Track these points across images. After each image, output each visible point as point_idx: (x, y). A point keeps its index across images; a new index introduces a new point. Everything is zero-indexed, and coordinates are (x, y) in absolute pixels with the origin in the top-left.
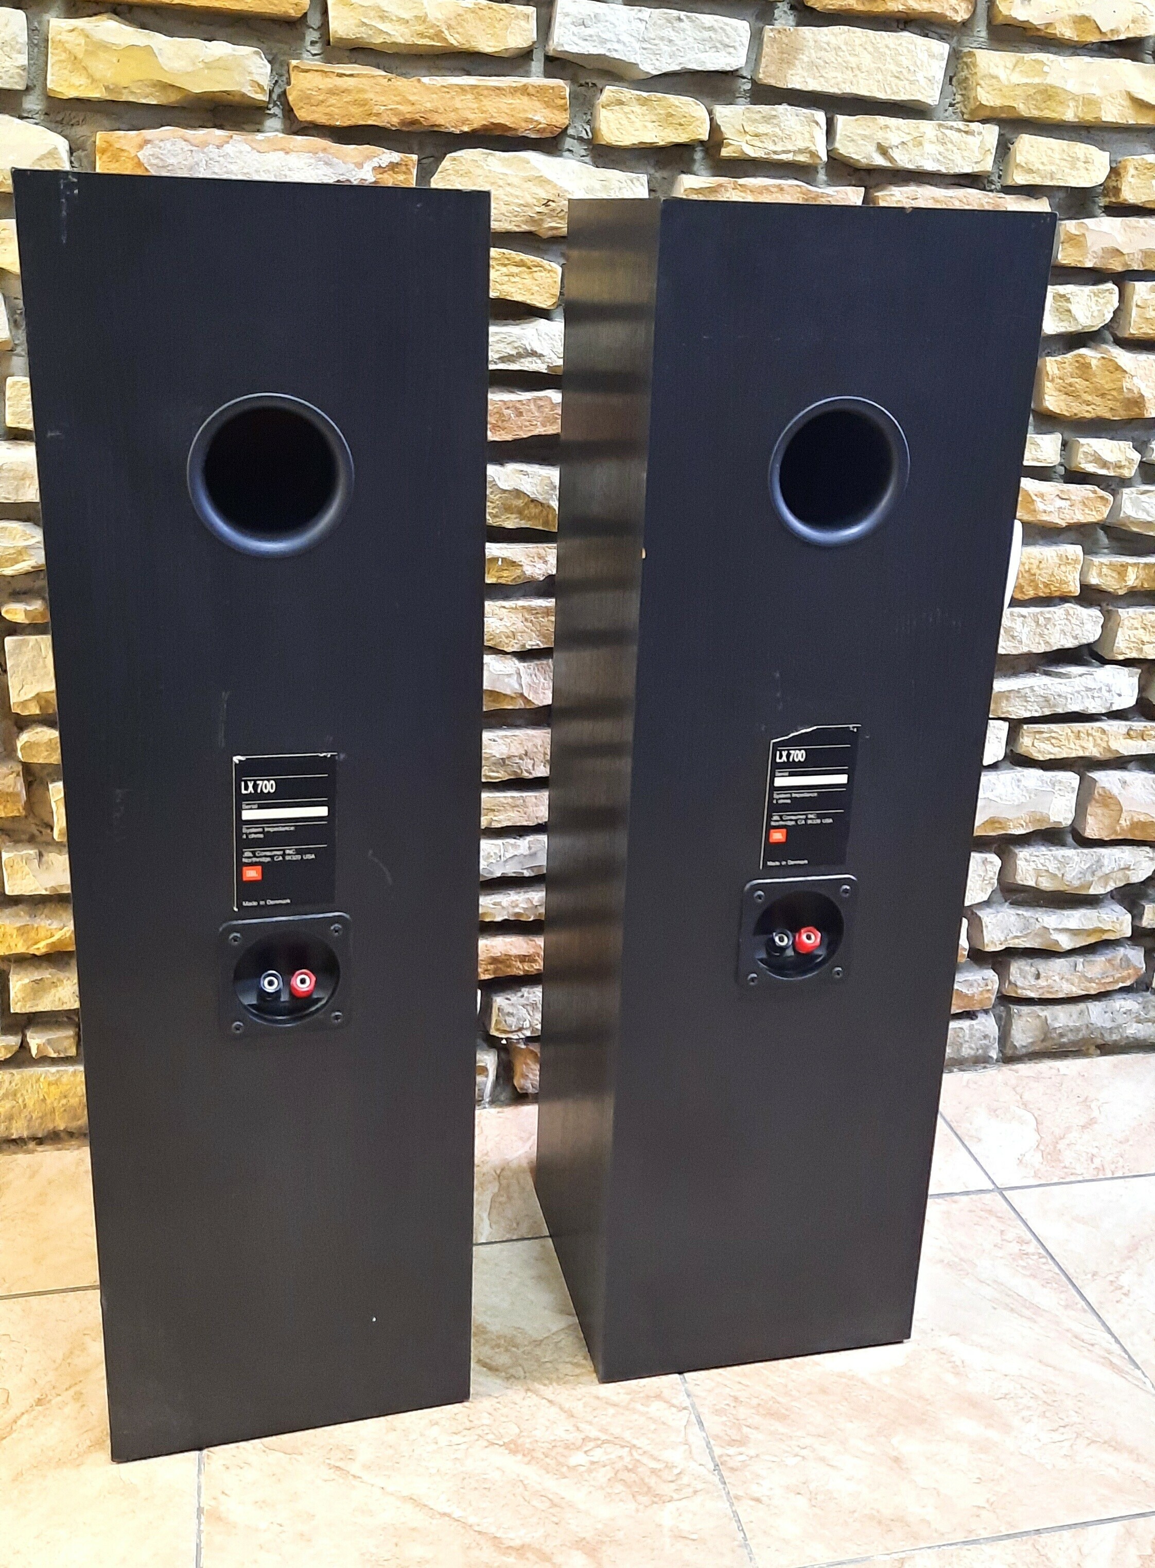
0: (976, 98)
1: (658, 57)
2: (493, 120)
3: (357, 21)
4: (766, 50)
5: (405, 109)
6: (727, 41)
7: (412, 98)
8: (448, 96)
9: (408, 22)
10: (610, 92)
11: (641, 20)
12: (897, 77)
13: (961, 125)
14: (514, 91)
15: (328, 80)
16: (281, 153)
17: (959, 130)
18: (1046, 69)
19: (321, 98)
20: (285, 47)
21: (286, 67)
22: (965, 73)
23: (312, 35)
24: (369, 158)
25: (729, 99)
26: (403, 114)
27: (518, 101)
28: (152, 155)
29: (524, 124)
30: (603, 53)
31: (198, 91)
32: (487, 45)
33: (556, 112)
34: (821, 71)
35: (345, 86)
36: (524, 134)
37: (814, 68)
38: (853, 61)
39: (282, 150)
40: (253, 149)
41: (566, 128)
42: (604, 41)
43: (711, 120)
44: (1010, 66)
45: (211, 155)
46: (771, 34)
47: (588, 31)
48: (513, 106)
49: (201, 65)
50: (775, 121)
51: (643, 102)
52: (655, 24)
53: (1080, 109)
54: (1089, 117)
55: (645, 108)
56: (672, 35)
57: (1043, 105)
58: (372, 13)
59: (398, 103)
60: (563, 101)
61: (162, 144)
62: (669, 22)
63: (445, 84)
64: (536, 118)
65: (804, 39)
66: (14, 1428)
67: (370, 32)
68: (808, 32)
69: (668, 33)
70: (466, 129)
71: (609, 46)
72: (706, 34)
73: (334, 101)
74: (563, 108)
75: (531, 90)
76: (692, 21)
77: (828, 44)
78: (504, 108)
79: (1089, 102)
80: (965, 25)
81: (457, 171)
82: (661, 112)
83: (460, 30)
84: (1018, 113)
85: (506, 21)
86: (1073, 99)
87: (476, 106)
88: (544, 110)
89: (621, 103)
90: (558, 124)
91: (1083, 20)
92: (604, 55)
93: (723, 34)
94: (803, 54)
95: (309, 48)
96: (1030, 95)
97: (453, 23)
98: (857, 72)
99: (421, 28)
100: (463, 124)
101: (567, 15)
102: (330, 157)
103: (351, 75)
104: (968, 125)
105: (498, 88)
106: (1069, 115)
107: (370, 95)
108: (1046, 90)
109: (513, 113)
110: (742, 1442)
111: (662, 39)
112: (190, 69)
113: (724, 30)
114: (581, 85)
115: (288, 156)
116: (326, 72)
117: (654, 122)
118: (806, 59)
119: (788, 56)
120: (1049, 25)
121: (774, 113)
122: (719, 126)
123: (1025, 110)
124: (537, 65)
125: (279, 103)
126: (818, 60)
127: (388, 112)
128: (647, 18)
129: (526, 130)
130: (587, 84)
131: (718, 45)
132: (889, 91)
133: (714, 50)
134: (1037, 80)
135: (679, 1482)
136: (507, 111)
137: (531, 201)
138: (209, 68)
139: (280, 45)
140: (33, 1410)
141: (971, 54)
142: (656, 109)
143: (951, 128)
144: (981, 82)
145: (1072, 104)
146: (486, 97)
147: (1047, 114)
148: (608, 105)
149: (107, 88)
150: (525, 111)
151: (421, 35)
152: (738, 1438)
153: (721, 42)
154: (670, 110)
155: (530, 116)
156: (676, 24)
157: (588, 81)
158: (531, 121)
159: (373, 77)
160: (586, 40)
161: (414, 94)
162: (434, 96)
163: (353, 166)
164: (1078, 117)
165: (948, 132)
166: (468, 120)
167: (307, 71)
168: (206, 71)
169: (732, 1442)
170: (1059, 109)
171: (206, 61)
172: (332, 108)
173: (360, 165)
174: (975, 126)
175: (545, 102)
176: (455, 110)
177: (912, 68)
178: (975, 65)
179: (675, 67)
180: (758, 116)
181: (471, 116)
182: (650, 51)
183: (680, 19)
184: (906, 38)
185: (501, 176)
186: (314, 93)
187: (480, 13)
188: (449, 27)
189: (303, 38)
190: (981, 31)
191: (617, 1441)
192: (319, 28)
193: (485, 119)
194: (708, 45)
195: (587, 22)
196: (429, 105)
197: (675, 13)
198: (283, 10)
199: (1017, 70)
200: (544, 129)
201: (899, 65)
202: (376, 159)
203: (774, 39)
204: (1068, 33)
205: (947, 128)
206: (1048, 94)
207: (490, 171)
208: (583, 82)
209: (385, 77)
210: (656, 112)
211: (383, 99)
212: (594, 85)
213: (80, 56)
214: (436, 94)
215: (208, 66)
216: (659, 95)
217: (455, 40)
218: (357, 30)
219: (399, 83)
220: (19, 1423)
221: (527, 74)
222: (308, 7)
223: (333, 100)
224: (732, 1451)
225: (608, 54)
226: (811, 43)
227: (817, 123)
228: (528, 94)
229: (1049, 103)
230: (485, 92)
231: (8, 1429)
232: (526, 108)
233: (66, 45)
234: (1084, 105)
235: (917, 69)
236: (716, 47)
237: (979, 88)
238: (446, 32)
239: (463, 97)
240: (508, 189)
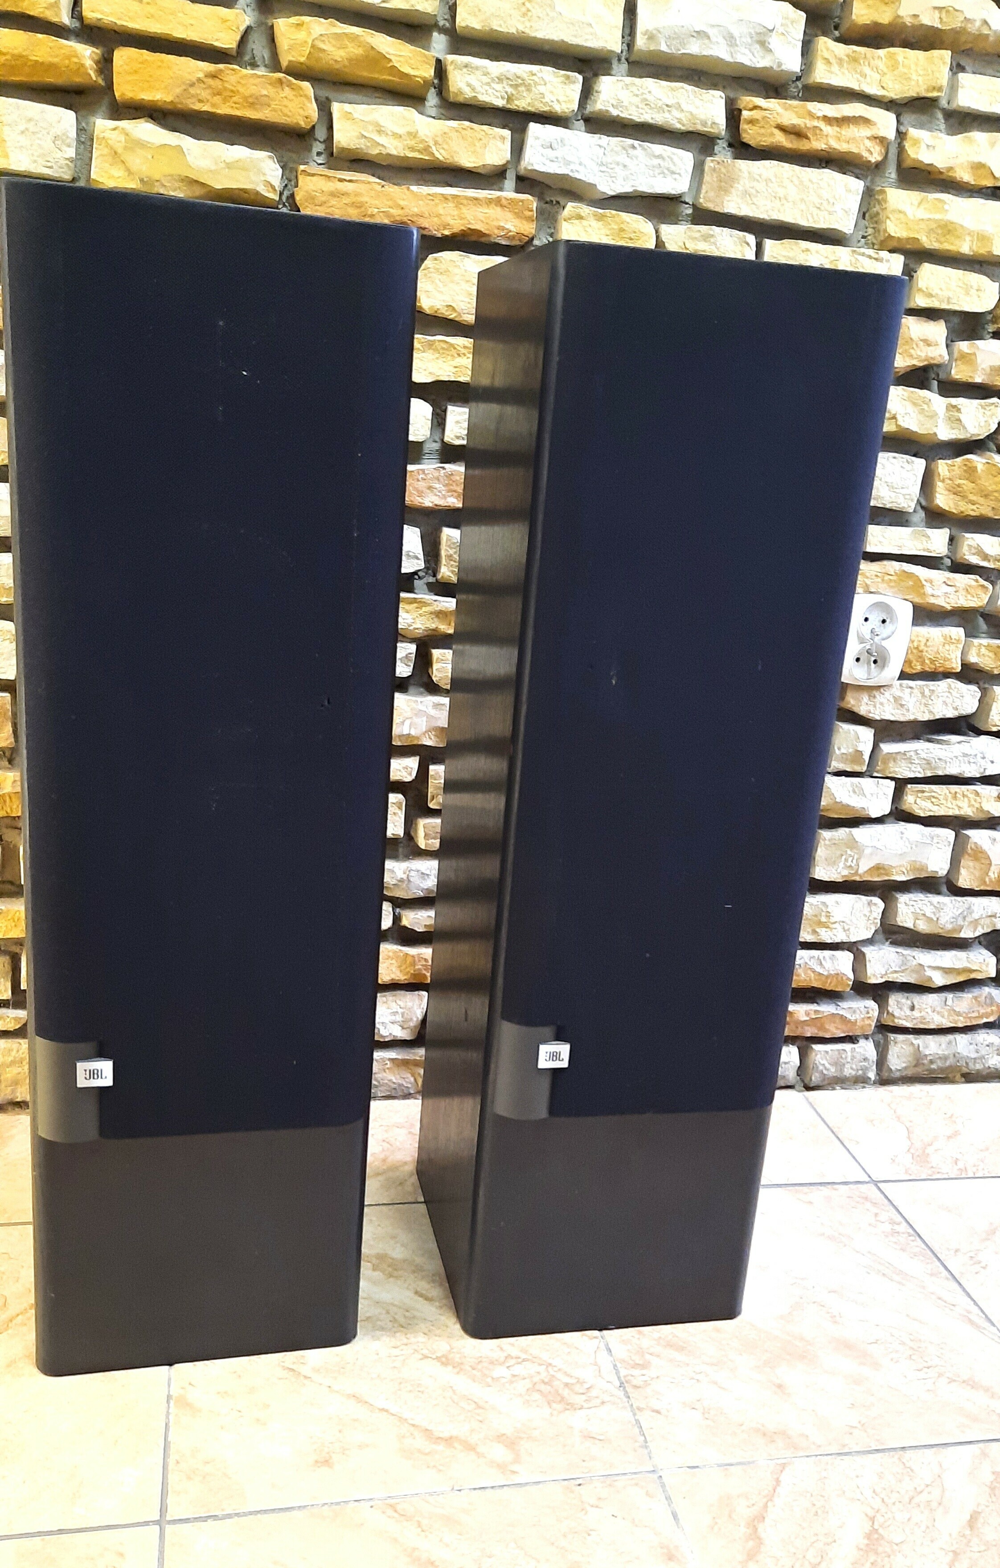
0: (885, 231)
1: (614, 179)
2: (469, 226)
3: (357, 134)
4: (707, 178)
5: (394, 211)
6: (673, 168)
7: (402, 203)
8: (433, 203)
9: (401, 136)
10: (571, 207)
11: (600, 146)
12: (819, 208)
13: (871, 252)
14: (489, 202)
15: (331, 184)
17: (870, 257)
18: (946, 207)
19: (324, 199)
20: (294, 156)
21: (295, 173)
22: (877, 208)
23: (318, 147)
25: (673, 219)
26: (394, 216)
27: (493, 211)
29: (496, 231)
30: (566, 173)
31: (219, 186)
32: (467, 161)
33: (525, 222)
34: (753, 199)
35: (345, 190)
36: (496, 241)
37: (747, 196)
38: (781, 192)
41: (532, 239)
42: (568, 163)
43: (657, 237)
44: (916, 203)
46: (712, 165)
47: (555, 154)
48: (487, 215)
49: (223, 165)
50: (712, 240)
51: (600, 218)
52: (612, 150)
53: (975, 243)
54: (982, 251)
55: (601, 223)
56: (627, 161)
57: (943, 239)
58: (371, 128)
59: (390, 207)
60: (531, 213)
62: (624, 148)
63: (430, 193)
64: (507, 227)
65: (740, 170)
66: (10, 1325)
67: (369, 144)
68: (744, 165)
69: (622, 158)
70: (447, 233)
71: (572, 167)
72: (656, 162)
73: (335, 203)
74: (529, 219)
75: (504, 202)
76: (645, 149)
77: (760, 176)
78: (481, 216)
79: (983, 238)
80: (878, 167)
81: (437, 270)
82: (616, 227)
83: (445, 146)
84: (921, 244)
85: (484, 141)
86: (969, 234)
87: (456, 213)
88: (514, 220)
89: (580, 217)
90: (525, 233)
91: (979, 167)
92: (568, 175)
93: (670, 162)
94: (738, 183)
95: (316, 158)
96: (932, 229)
97: (440, 140)
98: (784, 201)
99: (412, 143)
100: (445, 229)
101: (537, 138)
103: (350, 181)
104: (877, 253)
105: (476, 199)
106: (965, 248)
107: (366, 199)
108: (946, 225)
109: (487, 221)
110: (643, 1366)
111: (618, 164)
112: (213, 168)
113: (672, 159)
114: (547, 203)
116: (329, 177)
117: (607, 235)
118: (741, 188)
119: (725, 184)
120: (951, 169)
121: (712, 233)
122: (664, 243)
123: (928, 242)
124: (510, 182)
125: (287, 204)
126: (751, 190)
127: (381, 214)
128: (605, 145)
129: (498, 236)
130: (552, 201)
131: (666, 171)
132: (811, 220)
133: (662, 175)
134: (938, 216)
135: (589, 1394)
136: (483, 219)
138: (228, 168)
139: (290, 154)
140: (27, 1312)
141: (883, 192)
142: (610, 224)
143: (863, 254)
144: (890, 216)
145: (968, 238)
146: (464, 205)
147: (946, 246)
148: (570, 219)
149: (142, 180)
150: (497, 219)
151: (412, 149)
152: (641, 1362)
153: (668, 169)
154: (622, 226)
155: (502, 224)
156: (631, 151)
157: (552, 199)
158: (503, 228)
159: (369, 183)
160: (552, 161)
161: (404, 200)
162: (421, 202)
164: (973, 251)
165: (860, 258)
166: (449, 225)
167: (313, 175)
168: (227, 170)
169: (636, 1366)
170: (957, 242)
171: (227, 161)
172: (333, 209)
174: (884, 254)
175: (516, 213)
176: (438, 216)
177: (831, 201)
178: (885, 201)
179: (627, 188)
180: (697, 235)
181: (452, 222)
182: (607, 174)
183: (634, 147)
184: (828, 175)
186: (317, 194)
187: (464, 132)
188: (436, 143)
189: (310, 150)
190: (892, 173)
191: (535, 1360)
192: (324, 141)
193: (463, 225)
194: (657, 171)
195: (555, 145)
196: (416, 210)
197: (629, 141)
198: (295, 121)
199: (922, 207)
200: (513, 237)
201: (820, 197)
203: (714, 170)
204: (966, 176)
205: (859, 254)
206: (948, 229)
207: (466, 271)
208: (548, 199)
209: (379, 184)
210: (610, 227)
211: (377, 202)
212: (558, 202)
213: (120, 151)
214: (422, 200)
215: (229, 166)
216: (614, 212)
217: (441, 155)
218: (357, 141)
219: (391, 189)
220: (14, 1322)
221: (501, 189)
222: (316, 120)
223: (333, 202)
224: (636, 1372)
225: (571, 174)
226: (746, 175)
227: (748, 244)
228: (501, 206)
229: (948, 237)
230: (465, 202)
231: (6, 1326)
232: (499, 217)
233: (109, 142)
234: (978, 239)
235: (835, 202)
236: (663, 173)
237: (888, 221)
238: (434, 148)
239: (445, 205)
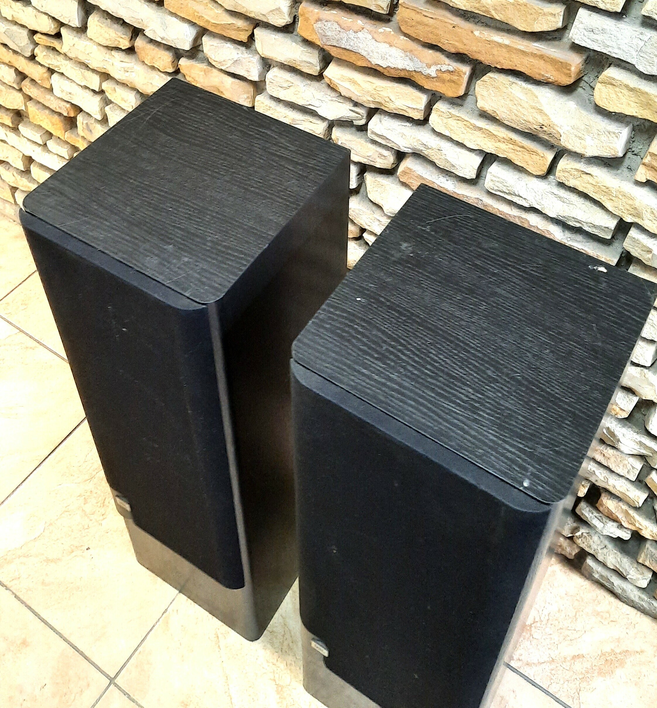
1: (651, 65)
2: (517, 68)
7: (465, 41)
8: (489, 46)
15: (418, 16)
16: (388, 46)
19: (414, 23)
24: (436, 64)
27: (537, 62)
28: (320, 28)
35: (427, 22)
39: (389, 43)
40: (373, 38)
45: (350, 36)
47: (595, 37)
59: (457, 41)
60: (569, 71)
61: (326, 23)
63: (489, 39)
64: (547, 75)
70: (499, 66)
78: (527, 63)
81: (492, 84)
83: (503, 13)
87: (507, 56)
88: (553, 72)
97: (499, 8)
99: (477, 5)
101: (582, 23)
102: (413, 56)
103: (432, 17)
105: (524, 51)
107: (441, 33)
115: (391, 48)
116: (418, 12)
127: (450, 44)
136: (528, 66)
137: (531, 120)
150: (539, 69)
151: (477, 8)
155: (542, 73)
158: (543, 75)
159: (445, 22)
160: (593, 41)
161: (467, 39)
162: (480, 44)
163: (425, 65)
166: (500, 62)
167: (407, 7)
172: (419, 31)
173: (429, 66)
175: (556, 68)
176: (494, 55)
181: (503, 61)
182: (645, 59)
185: (517, 99)
186: (410, 19)
187: (518, 7)
188: (495, 9)
193: (511, 66)
195: (596, 31)
196: (475, 48)
202: (439, 66)
209: (451, 24)
211: (449, 35)
214: (483, 42)
217: (499, 17)
219: (459, 30)
223: (420, 27)
228: (544, 61)
230: (515, 51)
232: (541, 67)
239: (500, 49)
240: (519, 107)
